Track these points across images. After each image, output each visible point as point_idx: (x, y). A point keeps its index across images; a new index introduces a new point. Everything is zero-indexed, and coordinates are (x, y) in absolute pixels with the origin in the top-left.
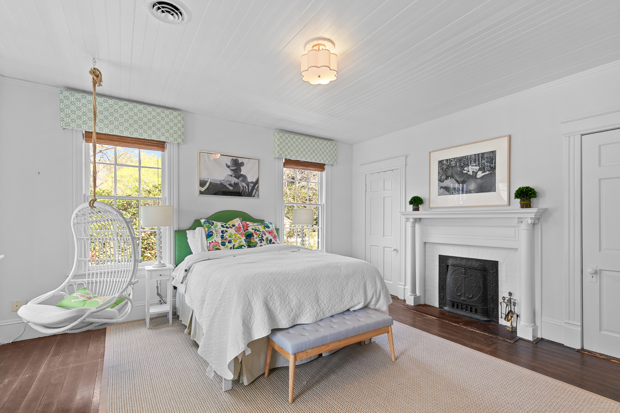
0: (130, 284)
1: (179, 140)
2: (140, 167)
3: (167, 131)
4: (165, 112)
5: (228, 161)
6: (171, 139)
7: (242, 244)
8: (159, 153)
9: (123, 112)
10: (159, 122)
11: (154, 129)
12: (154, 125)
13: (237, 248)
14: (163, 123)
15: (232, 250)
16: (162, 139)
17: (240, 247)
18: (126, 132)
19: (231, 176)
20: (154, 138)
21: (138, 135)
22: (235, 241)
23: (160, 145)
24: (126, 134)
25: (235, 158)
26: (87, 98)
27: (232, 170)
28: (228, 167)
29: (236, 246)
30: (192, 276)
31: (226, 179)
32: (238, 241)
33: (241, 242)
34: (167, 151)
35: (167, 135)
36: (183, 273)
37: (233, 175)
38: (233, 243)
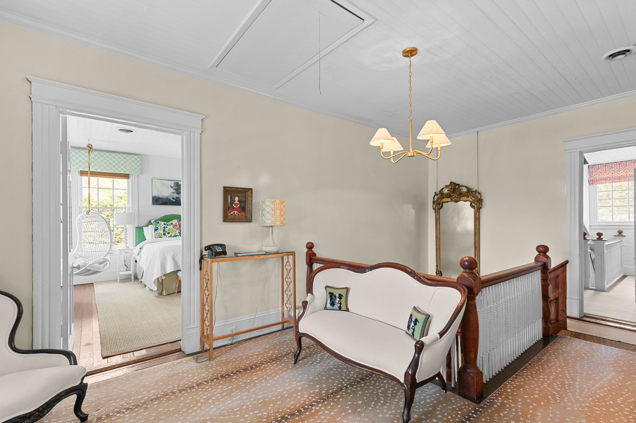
0: (108, 253)
1: (139, 173)
2: (113, 189)
3: (131, 168)
4: (129, 156)
5: (172, 184)
6: (133, 172)
7: (176, 234)
8: (126, 180)
9: (103, 158)
10: (125, 163)
11: (122, 167)
12: (122, 165)
13: (173, 237)
14: (128, 163)
15: (170, 237)
16: (127, 173)
17: (176, 236)
18: (105, 170)
19: (174, 193)
20: (122, 172)
21: (112, 171)
22: (172, 233)
23: (127, 176)
24: (105, 171)
25: (176, 182)
26: (82, 152)
27: (174, 189)
28: (172, 187)
29: (172, 236)
30: (143, 251)
31: (170, 195)
32: (174, 233)
33: (176, 233)
34: (130, 179)
35: (130, 170)
36: (138, 250)
37: (175, 192)
38: (171, 234)
